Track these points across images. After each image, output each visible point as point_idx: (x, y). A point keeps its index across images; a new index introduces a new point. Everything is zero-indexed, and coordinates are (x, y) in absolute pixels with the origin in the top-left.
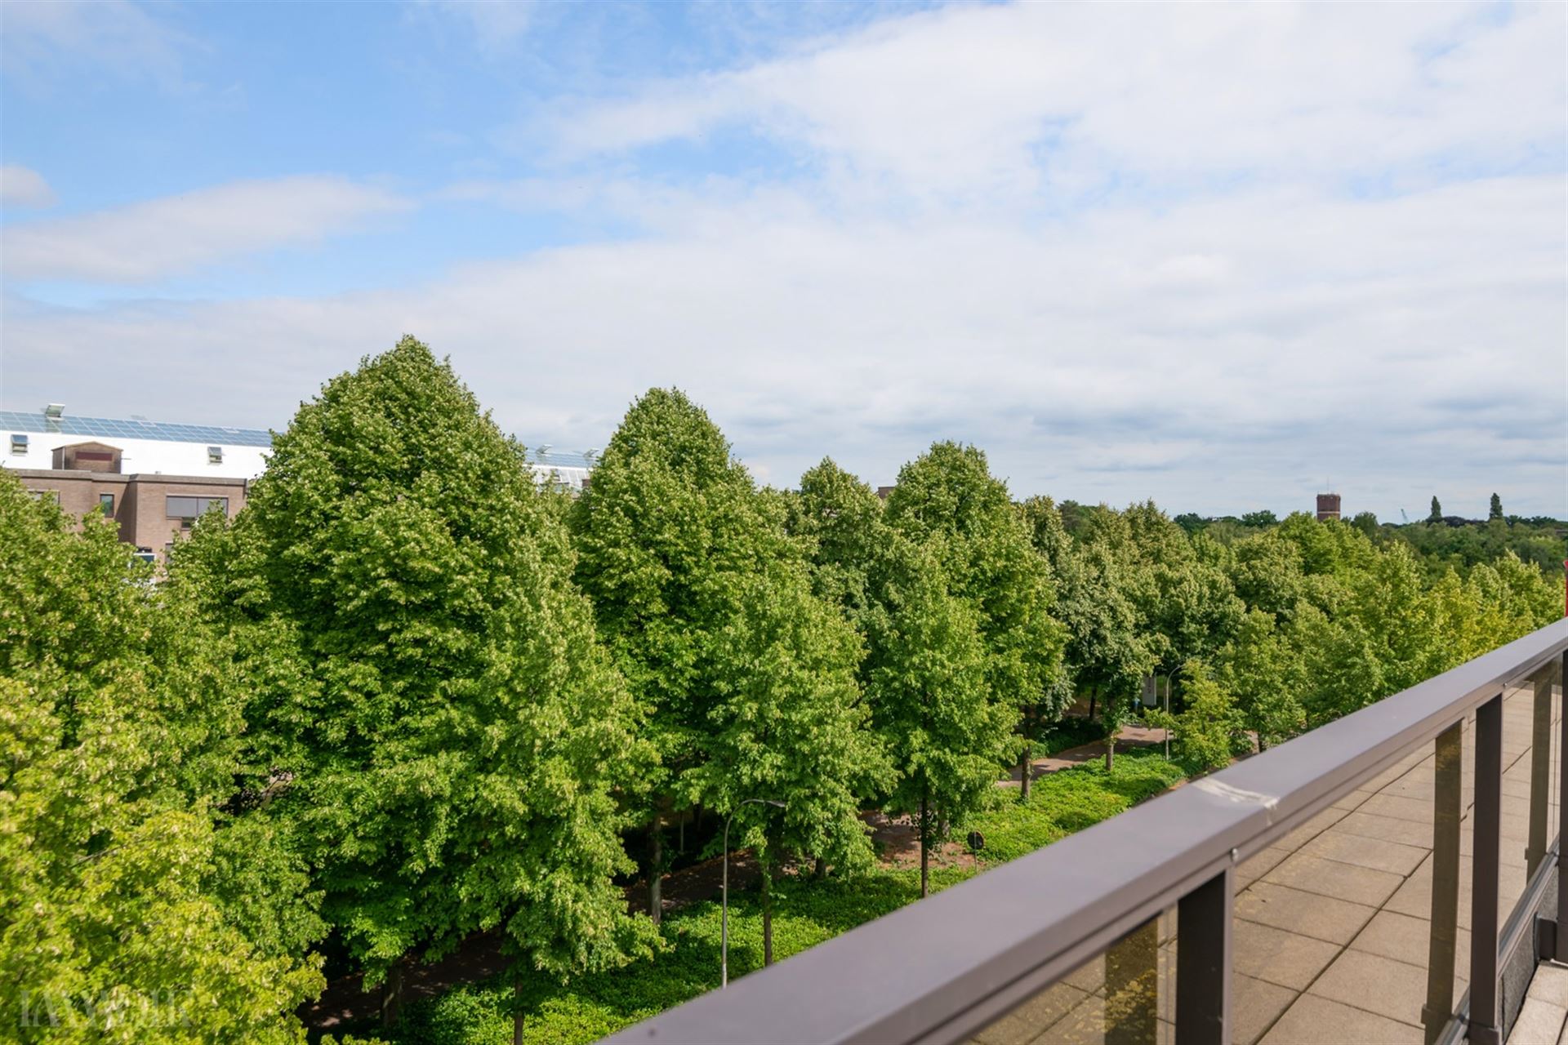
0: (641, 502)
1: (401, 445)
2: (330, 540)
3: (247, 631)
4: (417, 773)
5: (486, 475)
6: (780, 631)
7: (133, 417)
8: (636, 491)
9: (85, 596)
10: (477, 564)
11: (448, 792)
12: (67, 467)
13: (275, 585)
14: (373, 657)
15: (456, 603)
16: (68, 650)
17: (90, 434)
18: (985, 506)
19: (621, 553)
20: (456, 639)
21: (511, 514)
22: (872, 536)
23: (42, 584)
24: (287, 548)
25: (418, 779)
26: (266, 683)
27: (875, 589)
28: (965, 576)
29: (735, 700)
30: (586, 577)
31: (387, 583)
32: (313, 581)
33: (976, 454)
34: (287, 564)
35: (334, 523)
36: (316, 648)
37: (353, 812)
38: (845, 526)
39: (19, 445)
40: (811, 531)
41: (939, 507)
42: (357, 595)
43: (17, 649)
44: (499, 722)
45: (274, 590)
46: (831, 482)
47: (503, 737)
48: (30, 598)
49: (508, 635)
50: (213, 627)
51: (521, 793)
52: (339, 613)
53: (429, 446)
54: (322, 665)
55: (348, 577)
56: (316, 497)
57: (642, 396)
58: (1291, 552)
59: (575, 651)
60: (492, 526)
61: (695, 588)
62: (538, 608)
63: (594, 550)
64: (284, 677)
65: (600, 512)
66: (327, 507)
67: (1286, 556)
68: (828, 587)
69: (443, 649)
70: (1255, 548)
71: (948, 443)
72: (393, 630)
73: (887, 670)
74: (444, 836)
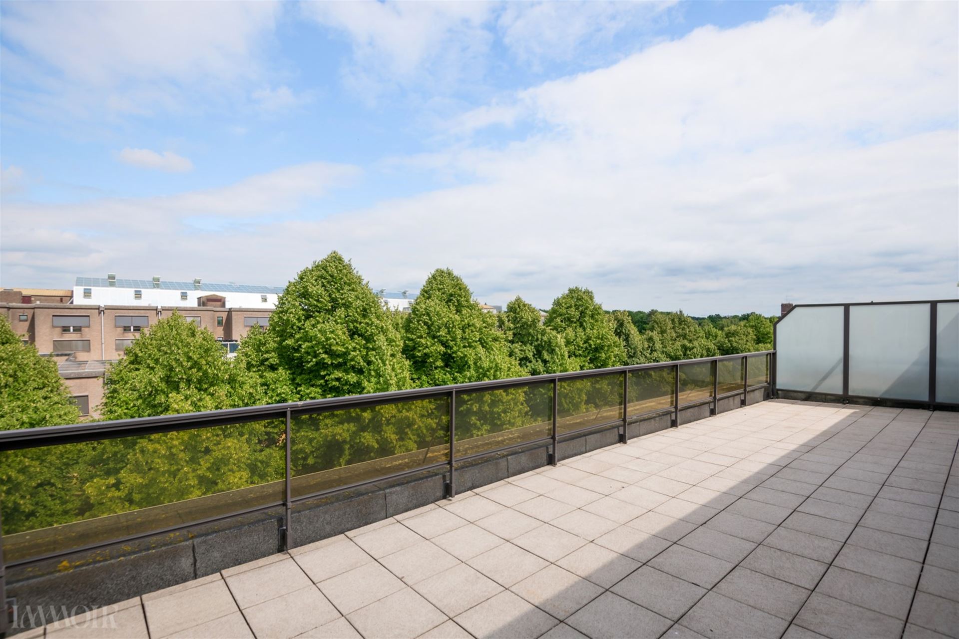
0: (430, 319)
1: (328, 298)
2: (301, 338)
3: (269, 375)
4: (335, 432)
5: (365, 310)
6: (488, 373)
7: (230, 282)
8: (428, 315)
9: (204, 362)
10: (361, 347)
11: (348, 439)
12: (203, 306)
13: (281, 356)
14: (319, 386)
15: (352, 363)
16: (199, 383)
17: (212, 291)
18: (592, 316)
19: (423, 341)
20: (352, 378)
21: (375, 326)
22: (537, 331)
23: (189, 358)
24: (284, 341)
25: (336, 434)
26: (277, 395)
27: (538, 354)
28: (582, 348)
29: (469, 403)
30: (408, 352)
31: (324, 356)
32: (295, 355)
33: (589, 293)
34: (285, 347)
35: (302, 331)
36: (297, 382)
37: (313, 447)
38: (525, 326)
39: (184, 296)
40: (510, 329)
41: (571, 317)
42: (311, 361)
43: (182, 383)
44: (368, 411)
45: (279, 358)
46: (519, 307)
47: (370, 417)
48: (185, 364)
49: (373, 376)
50: (257, 373)
51: (377, 440)
52: (305, 368)
53: (340, 298)
54: (299, 389)
55: (308, 353)
56: (295, 321)
57: (433, 272)
58: (749, 333)
59: (400, 383)
60: (367, 331)
61: (454, 355)
62: (385, 365)
63: (412, 340)
64: (284, 393)
65: (414, 324)
66: (299, 325)
67: (747, 336)
68: (516, 354)
69: (347, 382)
70: (732, 331)
71: (576, 287)
72: (328, 374)
73: (541, 390)
74: (348, 457)
